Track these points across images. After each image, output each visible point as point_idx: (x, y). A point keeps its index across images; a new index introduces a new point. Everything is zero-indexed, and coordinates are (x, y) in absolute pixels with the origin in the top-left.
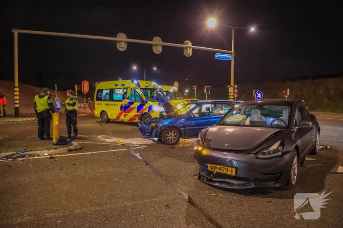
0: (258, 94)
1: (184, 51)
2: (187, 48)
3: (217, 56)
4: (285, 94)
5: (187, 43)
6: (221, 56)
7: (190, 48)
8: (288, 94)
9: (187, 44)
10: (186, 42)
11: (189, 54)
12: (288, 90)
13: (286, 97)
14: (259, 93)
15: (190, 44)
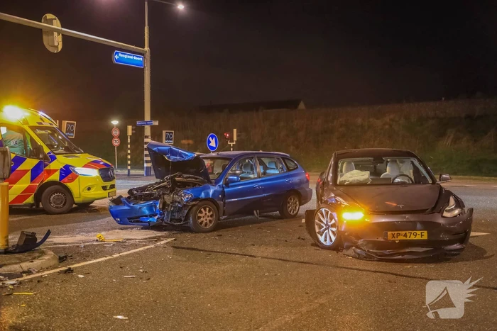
0: (210, 139)
1: (45, 38)
2: (51, 31)
3: (117, 57)
4: (228, 139)
5: (52, 19)
6: (126, 57)
7: (59, 32)
8: (235, 139)
9: (50, 21)
10: (49, 16)
11: (57, 47)
12: (235, 130)
13: (232, 144)
14: (212, 137)
15: (57, 25)
